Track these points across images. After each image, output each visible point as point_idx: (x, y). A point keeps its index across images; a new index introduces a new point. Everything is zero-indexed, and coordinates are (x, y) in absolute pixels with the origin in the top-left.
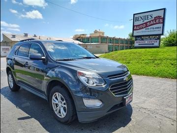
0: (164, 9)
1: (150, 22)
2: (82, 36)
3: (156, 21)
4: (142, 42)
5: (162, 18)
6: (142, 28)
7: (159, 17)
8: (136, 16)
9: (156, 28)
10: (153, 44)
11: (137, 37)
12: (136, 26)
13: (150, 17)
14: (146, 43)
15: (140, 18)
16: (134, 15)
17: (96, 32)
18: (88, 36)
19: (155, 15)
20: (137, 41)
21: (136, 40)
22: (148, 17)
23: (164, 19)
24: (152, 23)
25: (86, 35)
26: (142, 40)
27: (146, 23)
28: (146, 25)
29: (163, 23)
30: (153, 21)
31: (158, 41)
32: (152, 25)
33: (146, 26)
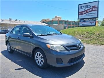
0: (98, 1)
2: (47, 20)
3: (93, 9)
4: (84, 23)
5: (96, 7)
6: (84, 14)
7: (95, 7)
8: (80, 6)
9: (93, 13)
10: (91, 24)
11: (81, 19)
12: (80, 12)
13: (89, 6)
14: (87, 23)
15: (83, 7)
16: (79, 5)
17: (56, 17)
18: (51, 20)
19: (92, 5)
20: (81, 22)
22: (88, 7)
23: (98, 8)
24: (90, 10)
25: (49, 19)
26: (84, 21)
27: (87, 10)
28: (87, 12)
29: (98, 10)
30: (91, 9)
31: (95, 22)
32: (90, 11)
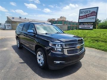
1: (89, 14)
2: (53, 20)
3: (92, 14)
4: (83, 26)
6: (84, 18)
7: (94, 12)
8: (81, 11)
9: (92, 18)
12: (81, 16)
13: (89, 12)
14: (86, 26)
15: (83, 12)
17: (61, 17)
19: (92, 10)
21: (80, 25)
25: (55, 19)
26: (84, 25)
27: (86, 15)
29: (96, 15)
32: (90, 16)
33: (87, 17)
